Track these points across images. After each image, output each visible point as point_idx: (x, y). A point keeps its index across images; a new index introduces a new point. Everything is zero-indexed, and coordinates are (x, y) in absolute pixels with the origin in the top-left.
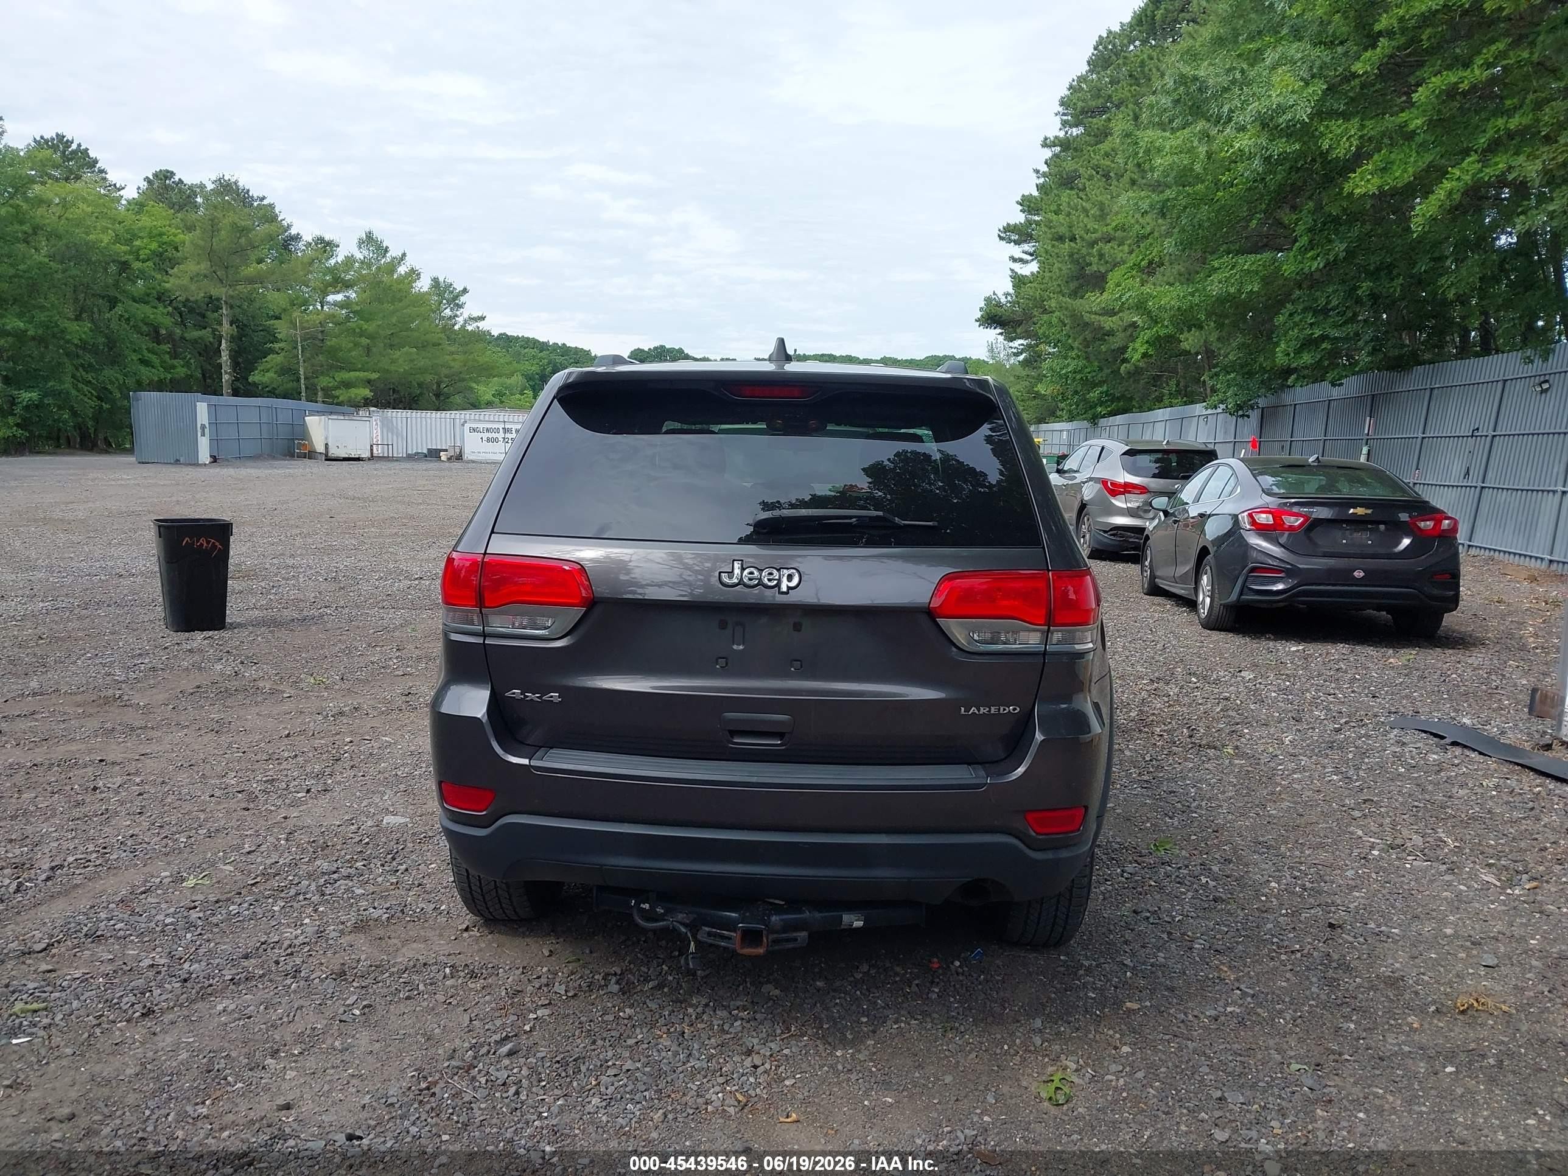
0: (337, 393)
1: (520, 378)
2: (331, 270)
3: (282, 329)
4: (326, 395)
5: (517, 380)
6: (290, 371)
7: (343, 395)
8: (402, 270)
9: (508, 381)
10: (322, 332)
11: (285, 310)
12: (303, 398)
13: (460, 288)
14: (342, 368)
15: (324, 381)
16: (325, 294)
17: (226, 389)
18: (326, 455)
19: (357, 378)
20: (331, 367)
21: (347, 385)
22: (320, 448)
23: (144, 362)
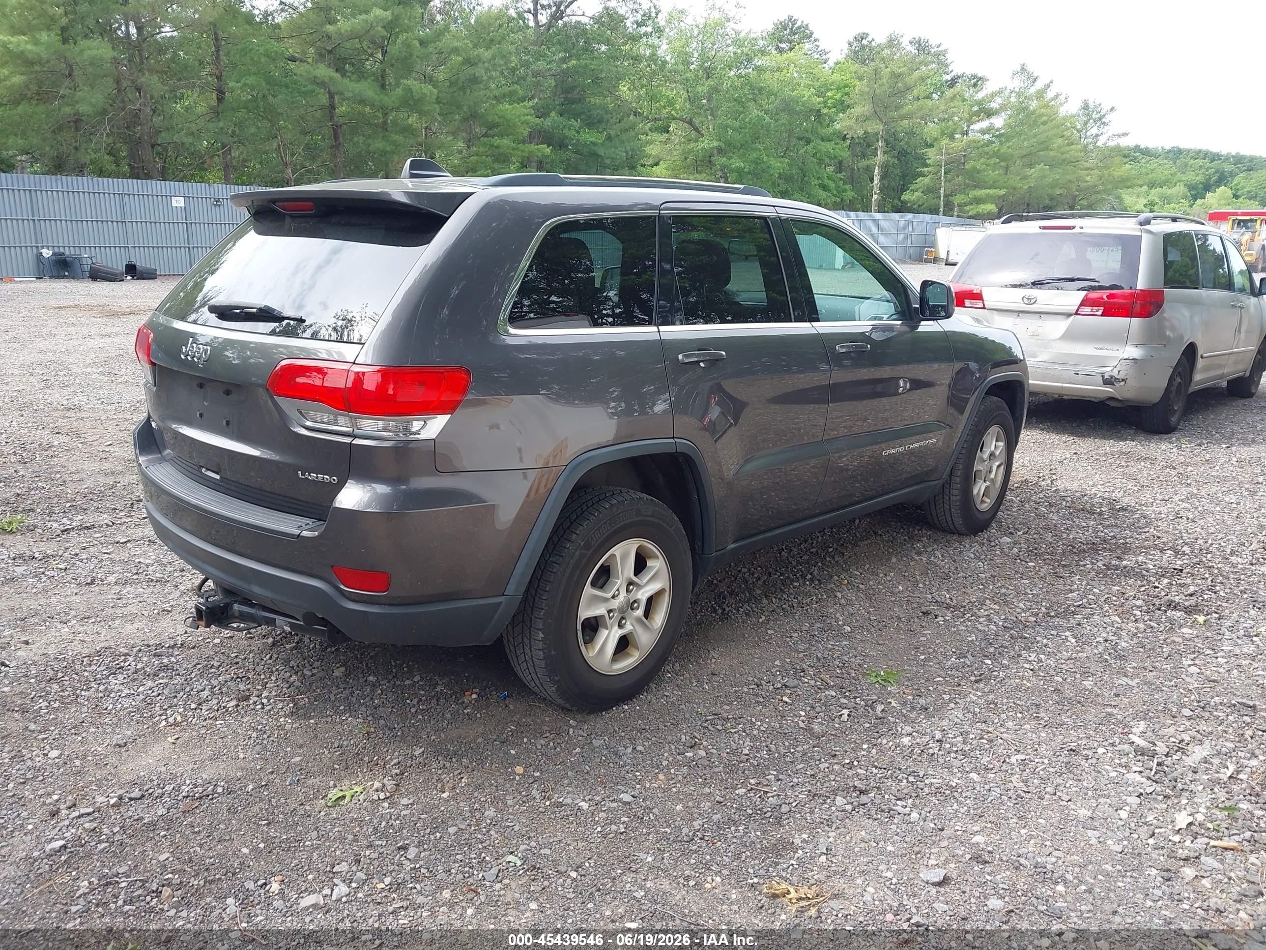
0: (967, 208)
1: (1182, 187)
2: (979, 103)
3: (932, 155)
4: (960, 211)
5: (1180, 189)
6: (932, 191)
7: (972, 210)
8: (1050, 94)
9: (1170, 191)
10: (964, 156)
11: (936, 139)
12: (941, 213)
13: (1106, 107)
14: (976, 187)
15: (958, 199)
16: (970, 122)
17: (874, 207)
18: (947, 260)
19: (987, 195)
20: (967, 186)
21: (978, 201)
22: (943, 255)
23: (824, 187)
